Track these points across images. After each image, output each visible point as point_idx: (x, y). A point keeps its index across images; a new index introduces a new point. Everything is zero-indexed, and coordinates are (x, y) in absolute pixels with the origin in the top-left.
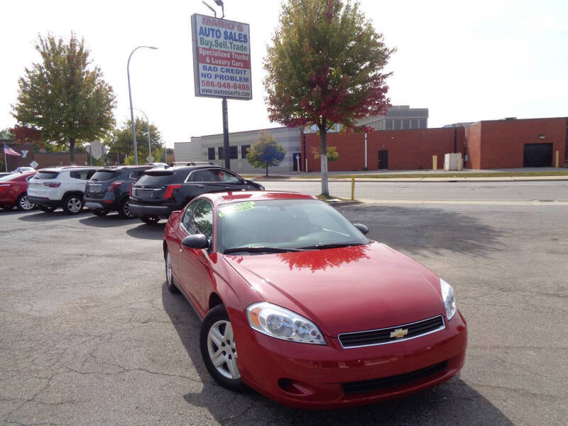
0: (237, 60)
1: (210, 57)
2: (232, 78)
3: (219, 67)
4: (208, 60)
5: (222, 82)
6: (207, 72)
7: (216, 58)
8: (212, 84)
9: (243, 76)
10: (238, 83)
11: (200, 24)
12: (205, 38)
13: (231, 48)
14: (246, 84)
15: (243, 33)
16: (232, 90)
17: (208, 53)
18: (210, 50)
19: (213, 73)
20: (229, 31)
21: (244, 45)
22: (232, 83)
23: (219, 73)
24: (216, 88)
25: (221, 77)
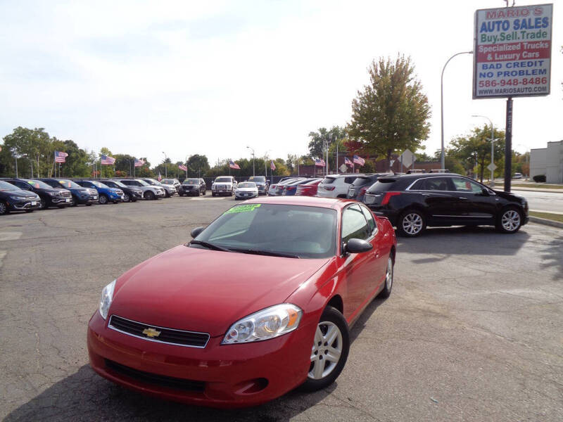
0: (530, 50)
1: (493, 53)
2: (521, 73)
3: (504, 64)
4: (489, 57)
5: (507, 79)
6: (487, 71)
7: (500, 53)
8: (494, 83)
9: (538, 67)
10: (529, 78)
11: (482, 19)
12: (488, 34)
13: (522, 38)
14: (541, 76)
15: (542, 16)
16: (520, 86)
17: (490, 49)
18: (492, 46)
19: (495, 71)
20: (521, 19)
21: (543, 30)
22: (520, 78)
23: (504, 69)
24: (499, 87)
25: (506, 74)
